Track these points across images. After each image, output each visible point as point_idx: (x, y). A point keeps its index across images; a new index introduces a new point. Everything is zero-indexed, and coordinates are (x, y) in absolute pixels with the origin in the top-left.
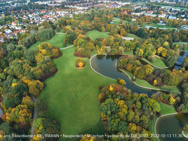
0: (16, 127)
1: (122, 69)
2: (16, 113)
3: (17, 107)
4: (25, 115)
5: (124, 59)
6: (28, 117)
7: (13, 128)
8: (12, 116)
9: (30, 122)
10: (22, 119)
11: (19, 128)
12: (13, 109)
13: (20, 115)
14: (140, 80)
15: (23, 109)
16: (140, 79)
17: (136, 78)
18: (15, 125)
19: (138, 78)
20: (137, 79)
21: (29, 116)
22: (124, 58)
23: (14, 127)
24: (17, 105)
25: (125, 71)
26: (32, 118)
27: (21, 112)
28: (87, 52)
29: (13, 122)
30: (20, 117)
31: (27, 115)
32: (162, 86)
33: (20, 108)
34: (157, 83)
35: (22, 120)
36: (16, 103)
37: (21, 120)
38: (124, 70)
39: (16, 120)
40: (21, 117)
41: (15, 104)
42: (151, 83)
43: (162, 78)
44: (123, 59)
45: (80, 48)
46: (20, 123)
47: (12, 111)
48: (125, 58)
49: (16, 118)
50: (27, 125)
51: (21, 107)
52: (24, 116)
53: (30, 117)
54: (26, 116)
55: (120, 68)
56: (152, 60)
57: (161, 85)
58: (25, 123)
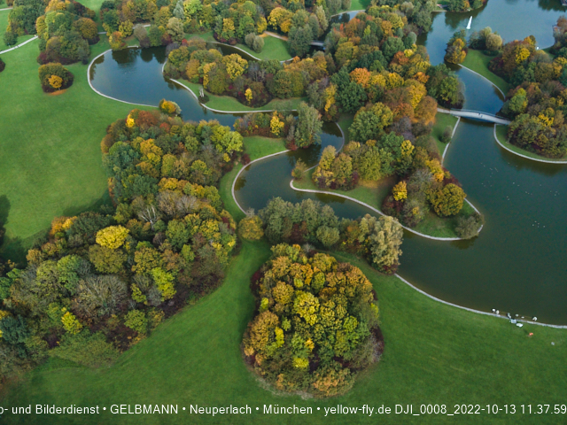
1: (177, 79)
5: (177, 50)
14: (217, 97)
16: (219, 95)
17: (207, 94)
19: (214, 94)
20: (211, 97)
22: (178, 48)
25: (186, 81)
28: (75, 46)
32: (268, 101)
34: (253, 96)
38: (181, 79)
42: (241, 98)
43: (265, 83)
44: (175, 50)
45: (53, 38)
48: (181, 48)
55: (171, 76)
56: (255, 44)
57: (265, 100)
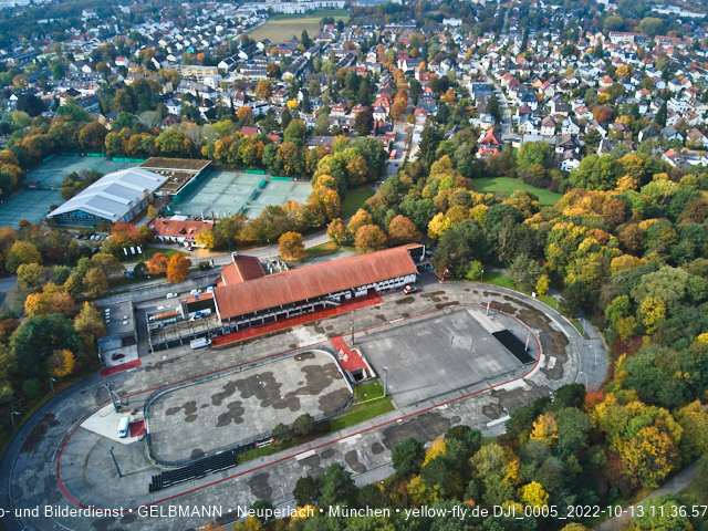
0: (598, 455)
2: (636, 421)
3: (652, 410)
4: (653, 452)
6: (652, 467)
7: (586, 449)
8: (616, 417)
9: (645, 484)
10: (633, 453)
11: (601, 467)
12: (637, 404)
13: (640, 440)
15: (663, 429)
18: (598, 447)
21: (661, 468)
23: (591, 450)
24: (658, 404)
26: (662, 483)
27: (650, 431)
29: (604, 433)
30: (634, 441)
31: (658, 460)
33: (658, 421)
35: (630, 455)
36: (664, 396)
37: (627, 453)
39: (616, 439)
40: (636, 447)
41: (655, 395)
46: (618, 455)
47: (630, 405)
49: (622, 435)
50: (629, 483)
51: (664, 418)
52: (645, 452)
53: (660, 472)
54: (652, 459)
58: (629, 473)
